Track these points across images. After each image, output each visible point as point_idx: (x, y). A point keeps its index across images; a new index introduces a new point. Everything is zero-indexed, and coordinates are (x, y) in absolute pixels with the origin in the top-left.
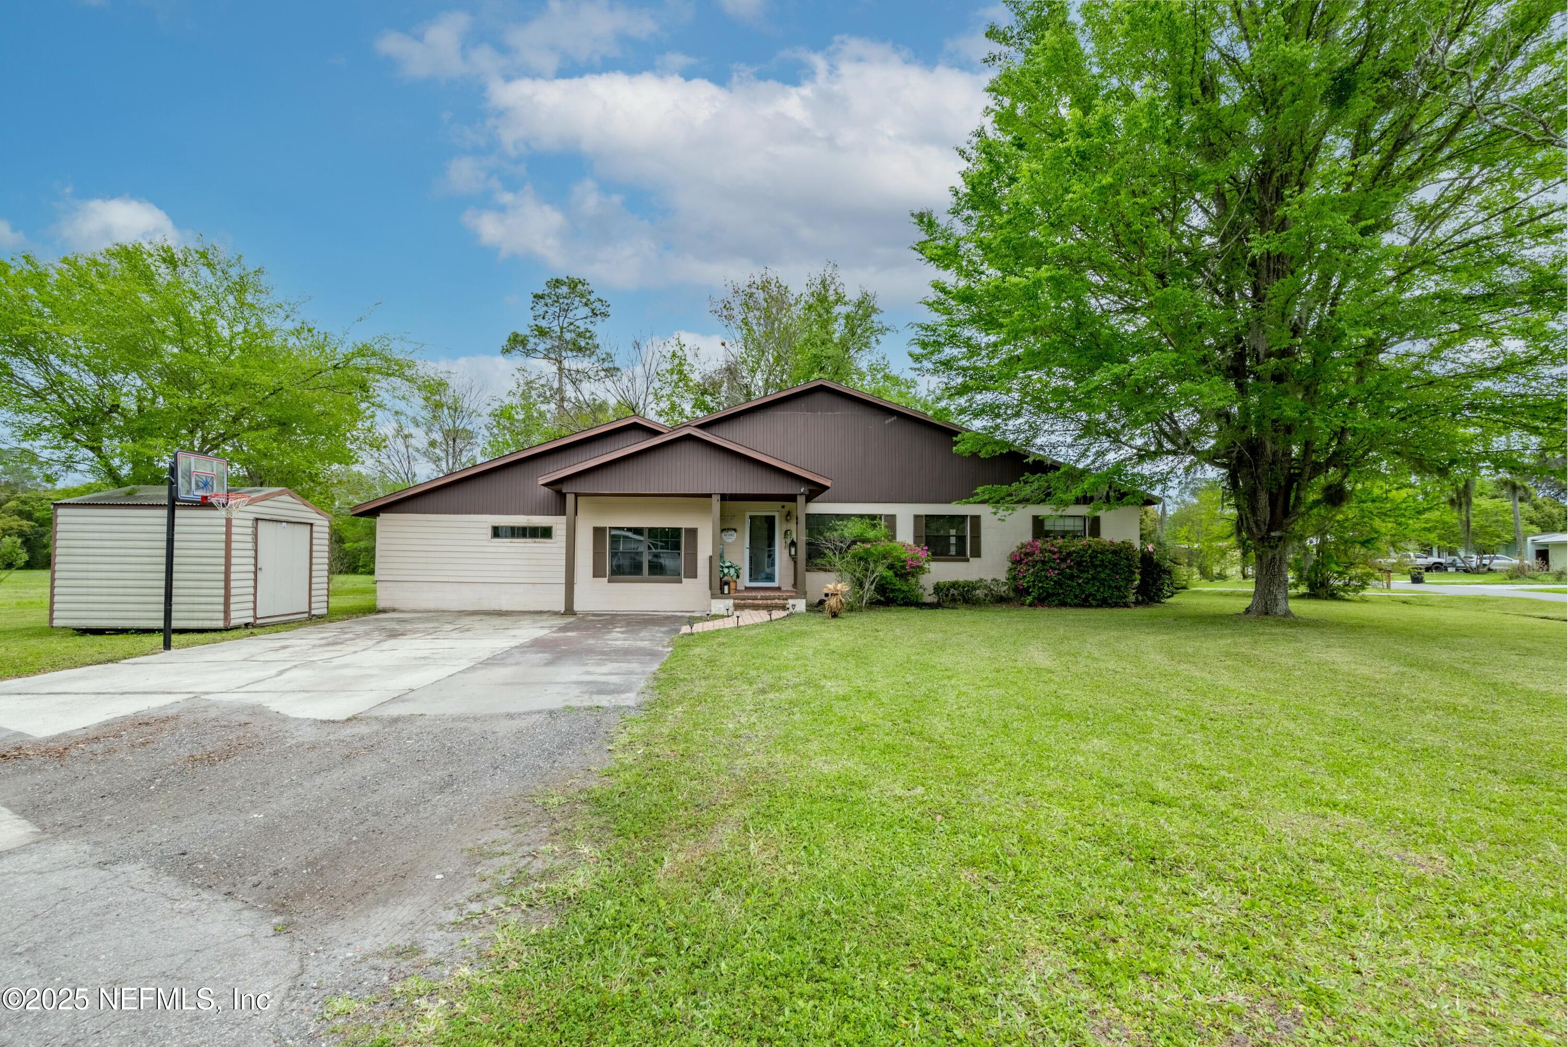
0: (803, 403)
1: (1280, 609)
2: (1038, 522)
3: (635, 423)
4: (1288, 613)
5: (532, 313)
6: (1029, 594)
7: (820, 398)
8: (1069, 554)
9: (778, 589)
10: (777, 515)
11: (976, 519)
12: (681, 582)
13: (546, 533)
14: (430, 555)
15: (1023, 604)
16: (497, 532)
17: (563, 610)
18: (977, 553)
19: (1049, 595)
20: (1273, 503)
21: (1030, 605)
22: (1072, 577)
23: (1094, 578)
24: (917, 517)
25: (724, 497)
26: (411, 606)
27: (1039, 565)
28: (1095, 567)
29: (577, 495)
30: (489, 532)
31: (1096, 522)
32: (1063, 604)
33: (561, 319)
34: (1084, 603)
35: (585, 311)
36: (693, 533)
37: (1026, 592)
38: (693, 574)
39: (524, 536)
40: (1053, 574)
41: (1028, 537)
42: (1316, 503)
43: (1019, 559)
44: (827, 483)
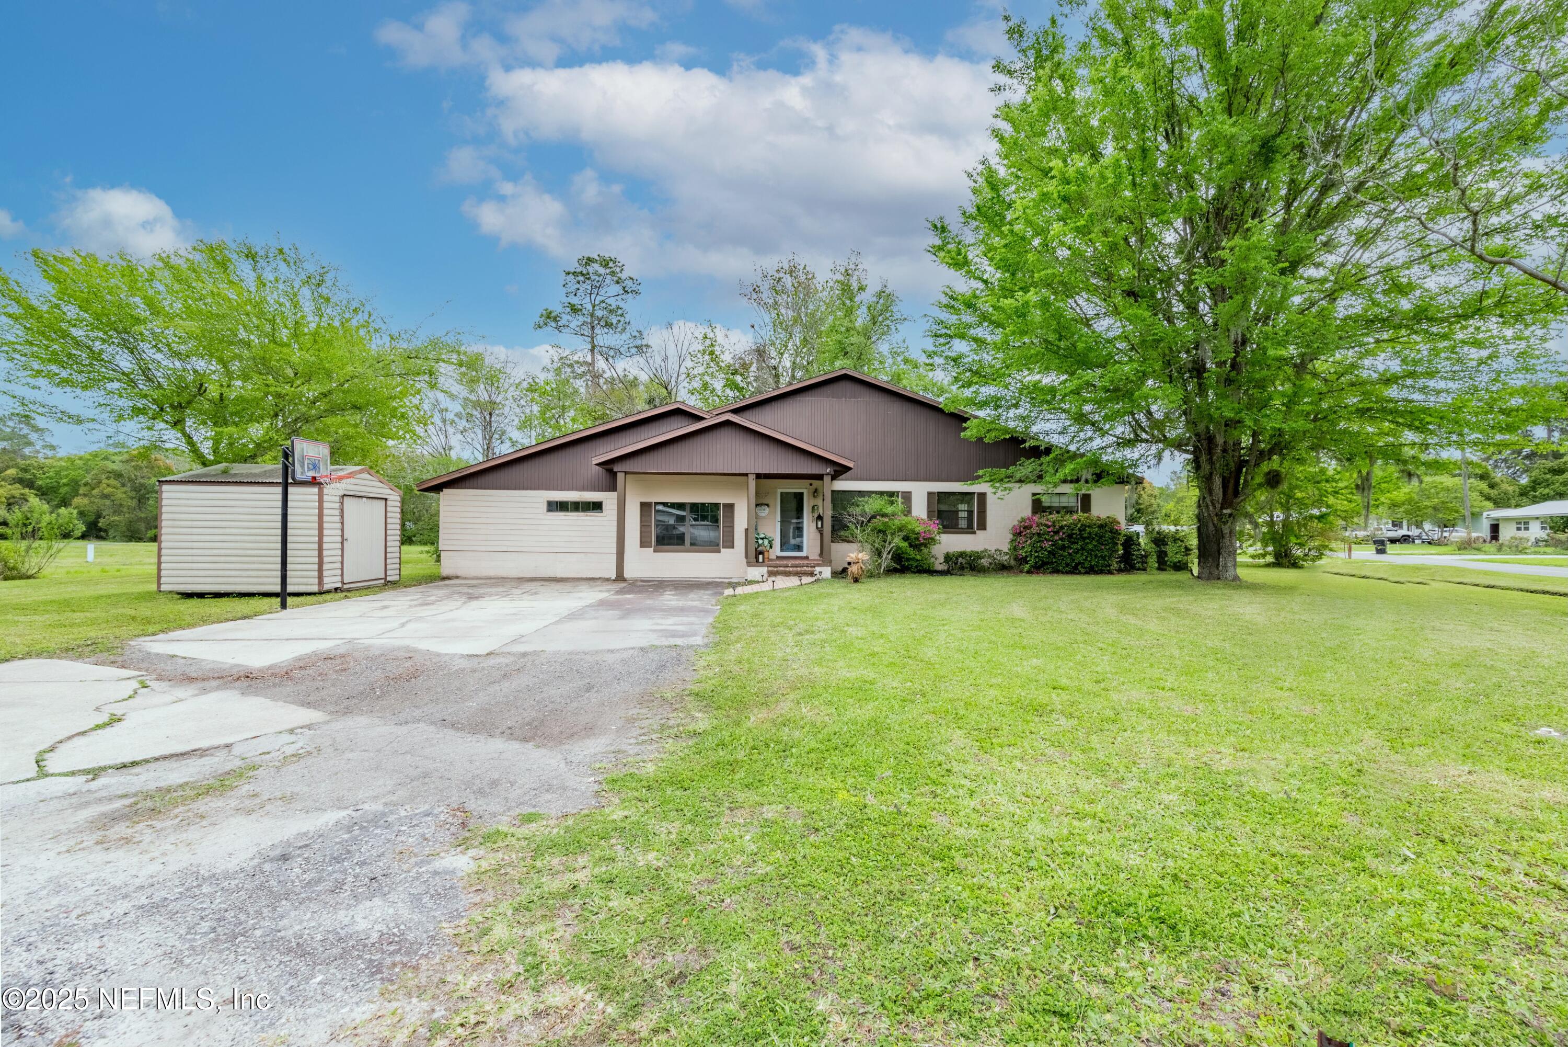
0: (828, 390)
1: (1230, 574)
2: (1036, 498)
3: (677, 409)
4: (1236, 578)
5: (565, 290)
6: (1027, 562)
7: (844, 385)
8: (1062, 527)
9: (807, 558)
10: (805, 491)
11: (982, 496)
12: (719, 551)
13: (597, 506)
14: (490, 526)
15: (1021, 572)
16: (553, 507)
17: (614, 577)
18: (982, 526)
19: (1044, 564)
20: (1225, 486)
21: (1028, 572)
22: (1063, 548)
23: (1083, 549)
24: (930, 494)
25: (759, 476)
26: (473, 573)
27: (1036, 537)
28: (1084, 539)
29: (626, 473)
30: (545, 506)
31: (1087, 498)
32: (1056, 571)
33: (593, 296)
34: (1074, 570)
35: (617, 289)
36: (730, 507)
37: (1024, 560)
38: (730, 544)
39: (577, 510)
40: (1047, 545)
41: (1028, 512)
43: (1019, 532)
44: (850, 465)
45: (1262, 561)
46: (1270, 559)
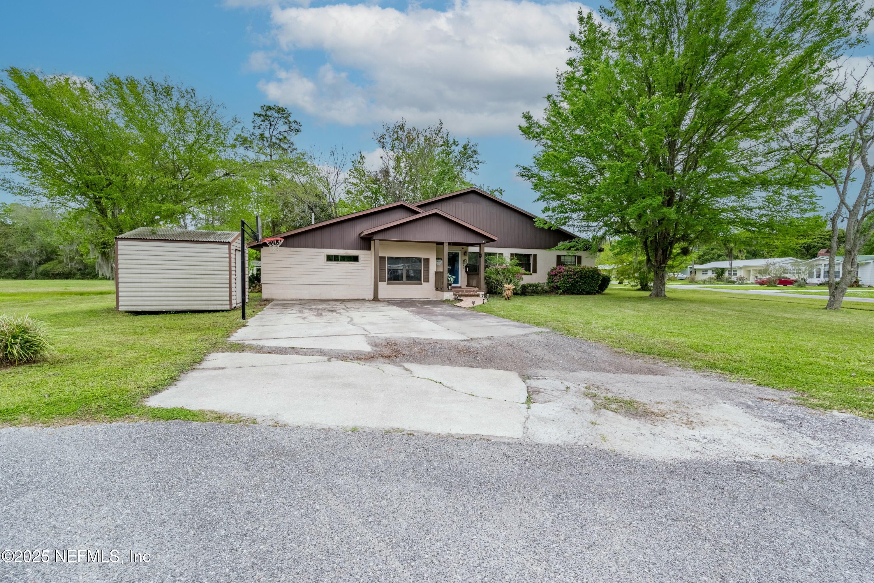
0: (464, 198)
1: (663, 295)
2: (559, 257)
3: (402, 205)
4: (665, 296)
6: (560, 289)
7: (473, 197)
8: (577, 272)
9: (460, 287)
10: (460, 252)
11: (535, 256)
12: (421, 284)
13: (355, 259)
14: (292, 269)
15: (557, 293)
16: (330, 258)
17: (372, 297)
18: (535, 271)
19: (568, 289)
20: (663, 253)
21: (561, 294)
22: (577, 282)
23: (585, 282)
24: (512, 255)
25: (450, 244)
26: (282, 297)
27: (565, 277)
28: (586, 277)
29: (380, 240)
30: (325, 257)
31: (580, 258)
32: (572, 293)
34: (580, 293)
35: (285, 127)
36: (427, 260)
37: (559, 288)
38: (427, 280)
39: (344, 260)
40: (570, 280)
41: (555, 265)
42: (678, 254)
43: (552, 275)
44: (496, 239)
45: (636, 288)
46: (639, 287)
